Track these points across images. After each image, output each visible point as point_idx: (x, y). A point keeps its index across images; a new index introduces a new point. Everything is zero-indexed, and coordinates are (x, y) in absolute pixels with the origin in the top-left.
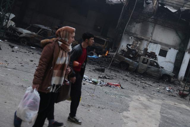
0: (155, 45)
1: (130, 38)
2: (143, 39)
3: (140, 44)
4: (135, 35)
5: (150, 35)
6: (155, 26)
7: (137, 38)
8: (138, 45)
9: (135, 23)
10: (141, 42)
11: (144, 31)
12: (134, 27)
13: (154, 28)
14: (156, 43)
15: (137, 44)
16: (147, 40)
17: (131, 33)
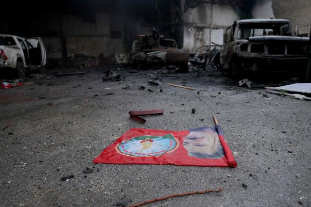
0: (218, 30)
1: (190, 30)
2: (204, 28)
3: (202, 35)
4: (194, 25)
5: (210, 20)
6: (212, 6)
7: (198, 27)
8: (200, 37)
9: (190, 9)
10: (203, 31)
11: (203, 16)
12: (191, 14)
13: (212, 9)
14: (217, 28)
15: (199, 35)
16: (209, 28)
17: (189, 23)
